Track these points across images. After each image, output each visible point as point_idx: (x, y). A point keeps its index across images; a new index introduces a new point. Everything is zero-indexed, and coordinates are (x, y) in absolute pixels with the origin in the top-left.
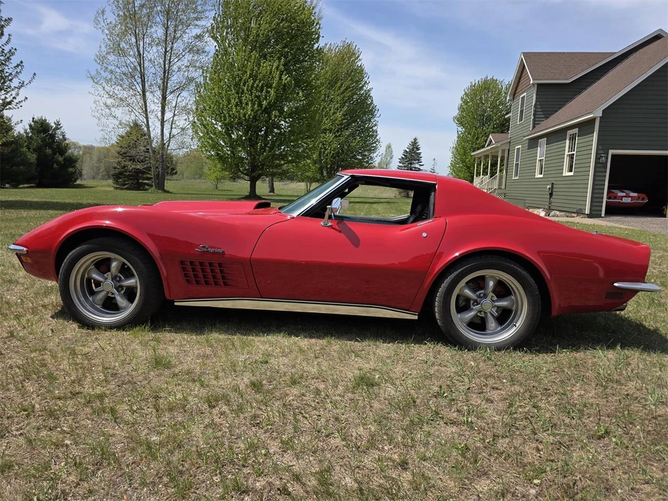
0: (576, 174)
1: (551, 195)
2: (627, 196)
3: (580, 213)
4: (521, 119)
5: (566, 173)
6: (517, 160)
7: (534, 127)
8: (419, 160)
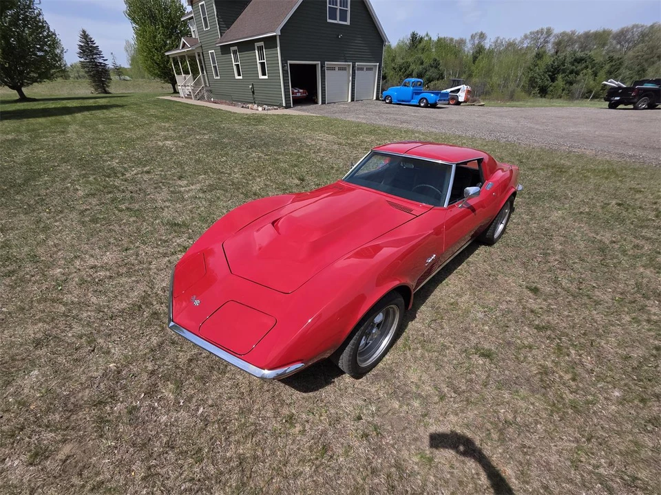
0: (270, 78)
1: (253, 92)
2: (299, 92)
3: (280, 106)
4: (206, 27)
5: (261, 77)
6: (214, 63)
7: (221, 35)
8: (99, 53)
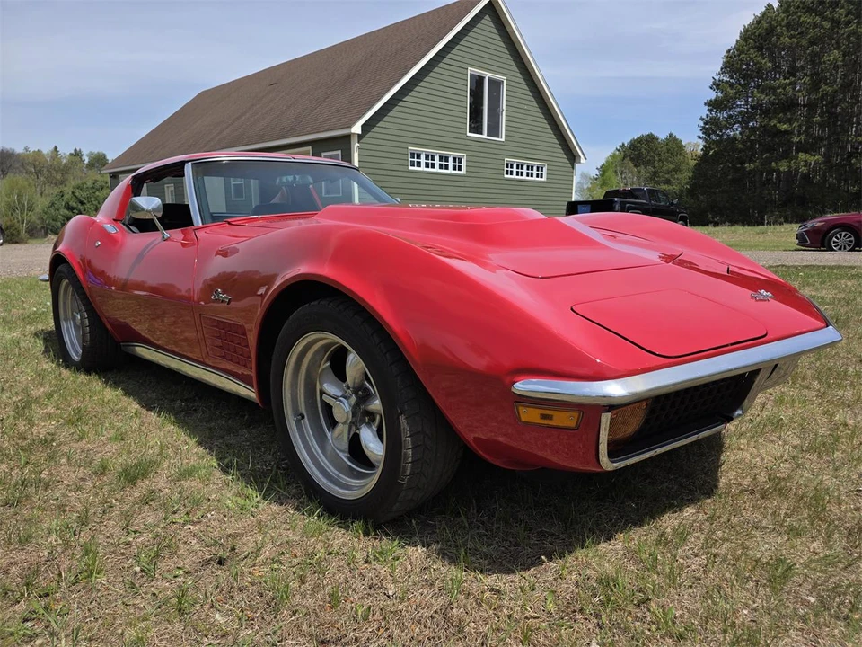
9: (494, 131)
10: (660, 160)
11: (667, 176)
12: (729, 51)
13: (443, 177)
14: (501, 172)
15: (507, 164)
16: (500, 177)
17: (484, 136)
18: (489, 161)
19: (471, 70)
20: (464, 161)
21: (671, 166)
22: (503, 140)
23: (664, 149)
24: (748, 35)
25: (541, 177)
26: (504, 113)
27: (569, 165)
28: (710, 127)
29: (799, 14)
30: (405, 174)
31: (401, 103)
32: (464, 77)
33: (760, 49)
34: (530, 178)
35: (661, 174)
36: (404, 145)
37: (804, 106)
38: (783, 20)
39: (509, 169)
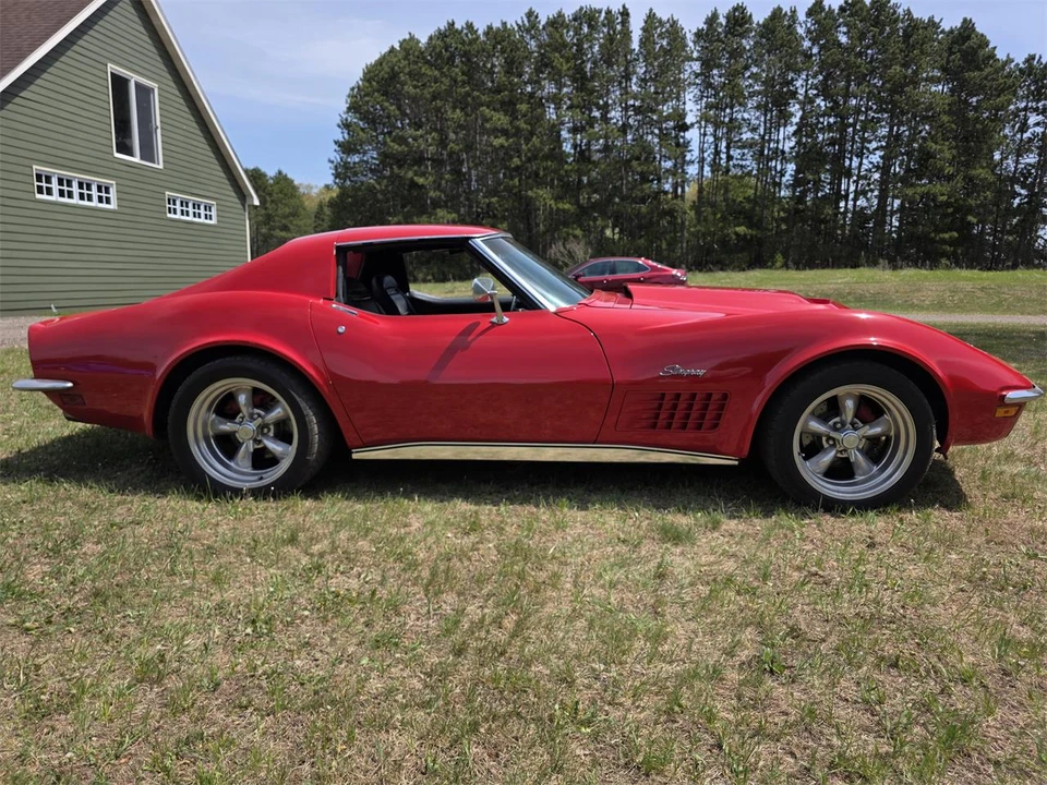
9: (147, 152)
10: (272, 201)
11: (284, 221)
12: (352, 89)
13: (86, 212)
14: (162, 210)
15: (169, 200)
16: (162, 216)
17: (136, 159)
18: (147, 193)
19: (111, 67)
20: (113, 191)
21: (287, 210)
22: (161, 166)
23: (276, 189)
24: (371, 74)
25: (211, 219)
26: (159, 131)
27: (240, 206)
28: (343, 170)
29: (420, 65)
30: (31, 205)
31: (17, 100)
32: (103, 75)
33: (385, 94)
34: (197, 220)
35: (276, 218)
36: (27, 162)
37: (429, 159)
38: (405, 67)
39: (172, 206)
